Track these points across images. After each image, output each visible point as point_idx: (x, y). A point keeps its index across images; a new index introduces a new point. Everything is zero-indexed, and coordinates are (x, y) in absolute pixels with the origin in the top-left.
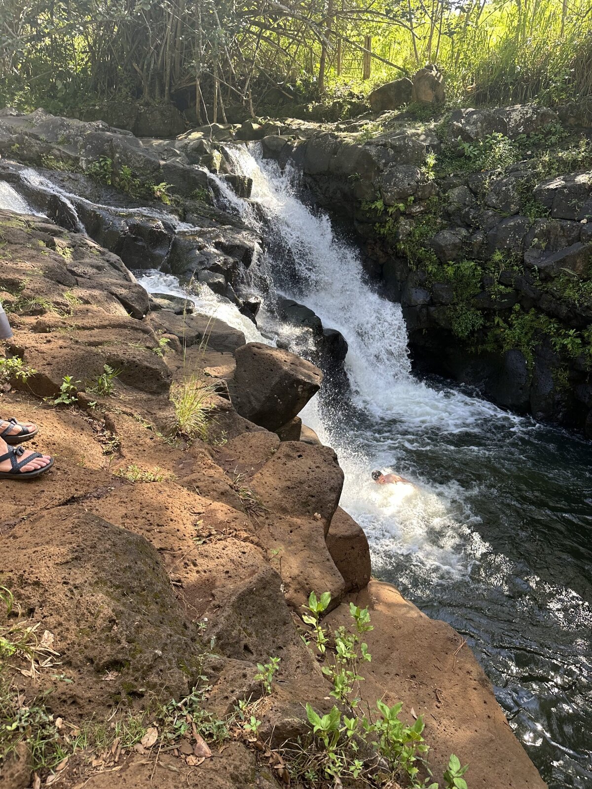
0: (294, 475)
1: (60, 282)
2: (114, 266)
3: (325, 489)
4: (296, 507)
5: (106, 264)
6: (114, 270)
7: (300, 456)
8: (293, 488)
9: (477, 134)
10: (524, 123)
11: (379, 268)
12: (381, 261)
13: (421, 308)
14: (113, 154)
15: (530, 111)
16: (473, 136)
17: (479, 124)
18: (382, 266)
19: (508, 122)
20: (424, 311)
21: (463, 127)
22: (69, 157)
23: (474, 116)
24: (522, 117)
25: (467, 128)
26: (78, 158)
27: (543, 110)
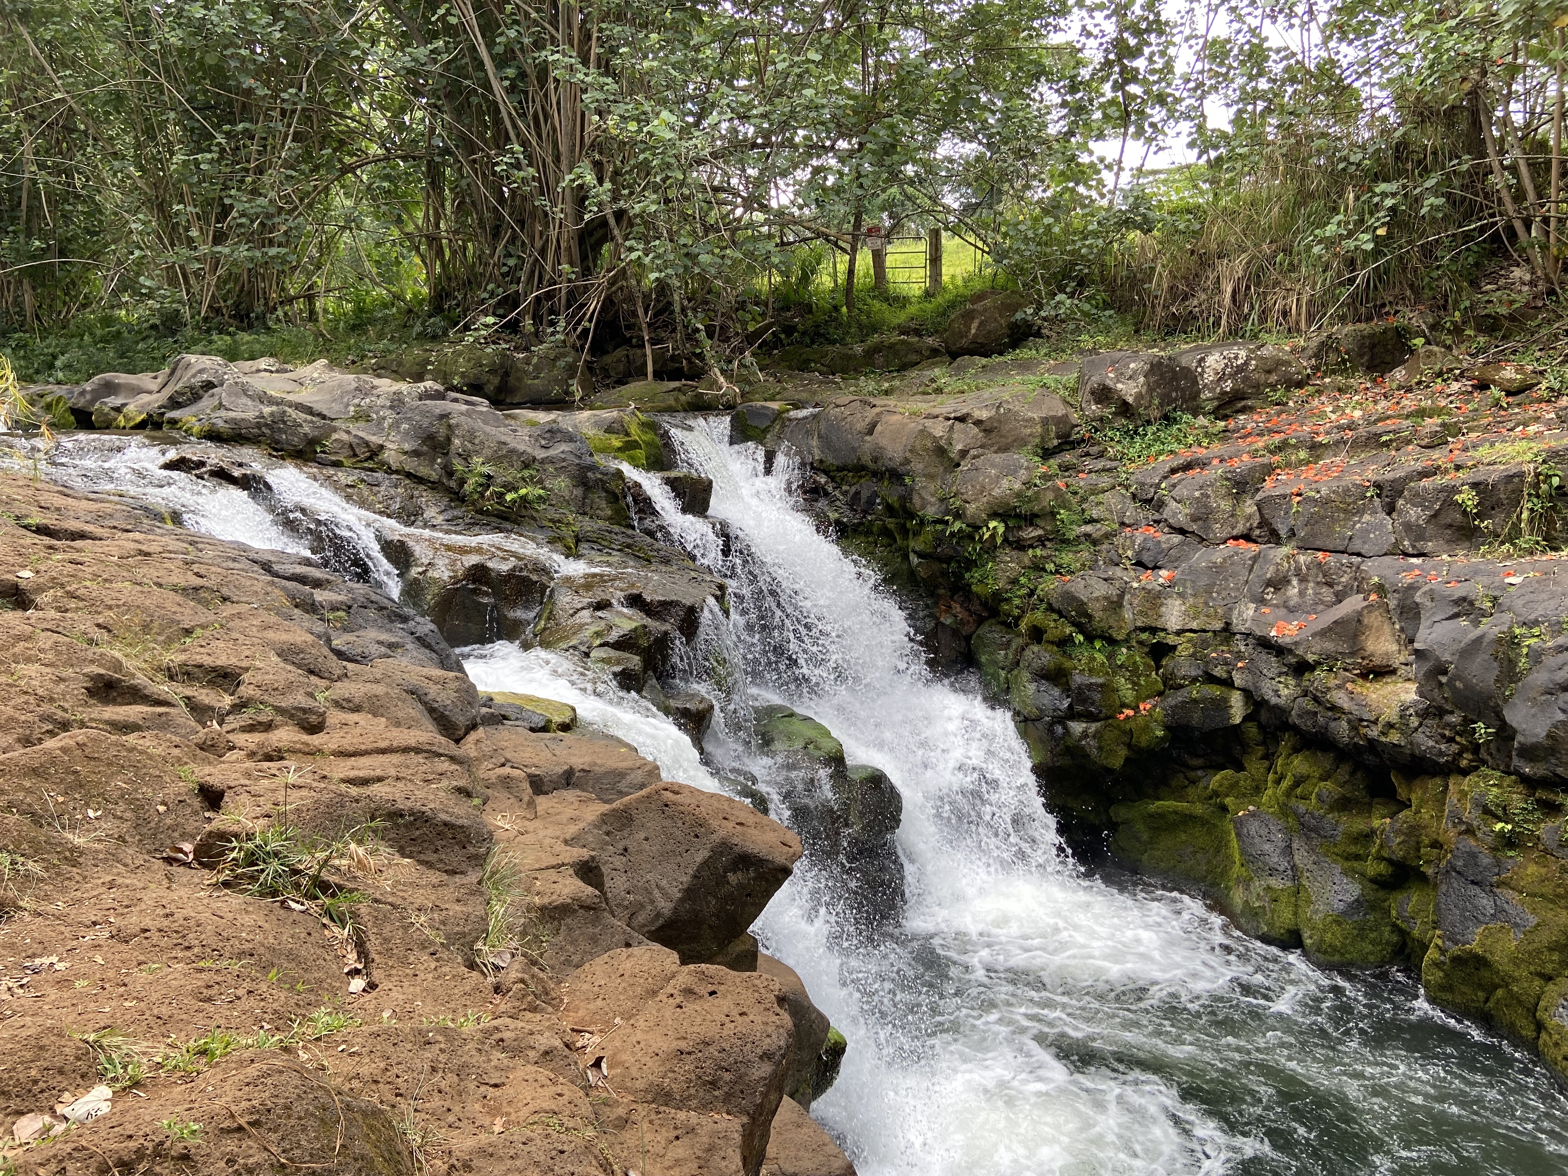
0: (695, 1029)
1: (312, 672)
2: (422, 641)
3: (751, 1056)
4: (692, 1091)
5: (410, 638)
6: (423, 650)
7: (712, 993)
8: (689, 1053)
9: (1139, 396)
10: (1232, 376)
11: (964, 644)
12: (966, 630)
13: (1052, 724)
14: (449, 440)
15: (1243, 354)
16: (1130, 400)
17: (1142, 379)
18: (968, 638)
19: (1201, 374)
20: (1059, 729)
21: (1110, 383)
22: (367, 444)
23: (1132, 365)
24: (1226, 365)
25: (1120, 386)
26: (382, 447)
27: (1268, 351)
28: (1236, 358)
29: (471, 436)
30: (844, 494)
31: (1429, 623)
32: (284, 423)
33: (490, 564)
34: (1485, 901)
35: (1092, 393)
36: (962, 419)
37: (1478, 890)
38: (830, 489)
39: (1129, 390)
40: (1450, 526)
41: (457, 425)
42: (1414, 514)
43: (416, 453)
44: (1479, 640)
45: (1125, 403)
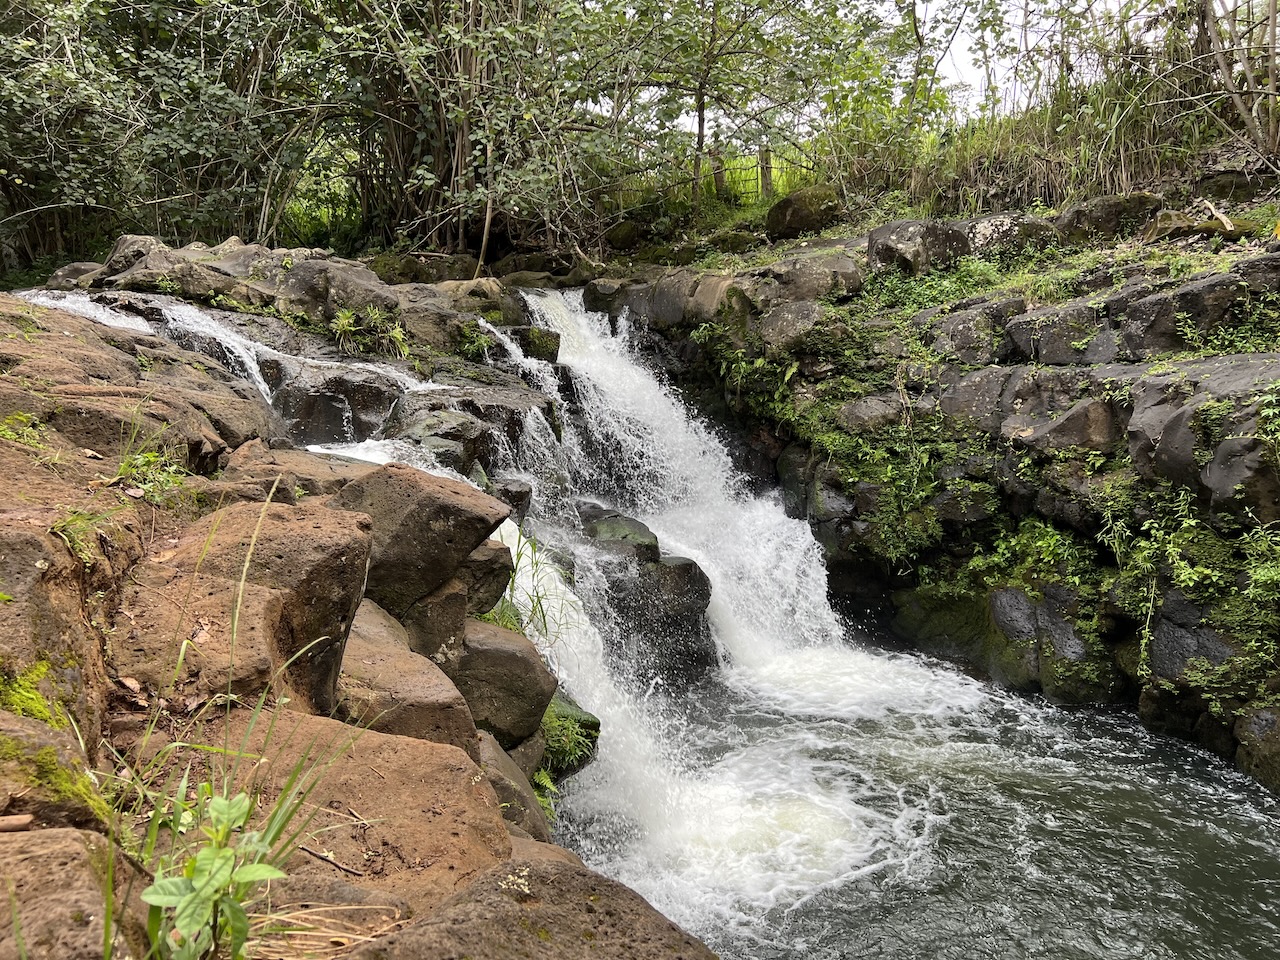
9: (917, 254)
10: (999, 240)
11: (771, 466)
12: (773, 453)
13: (840, 524)
14: (327, 291)
15: (1007, 221)
16: (909, 257)
17: (919, 240)
18: (775, 461)
19: (973, 239)
20: (846, 529)
21: (893, 245)
22: (261, 295)
23: (911, 229)
24: (994, 231)
25: (900, 246)
26: (273, 297)
27: (1029, 218)
28: (1002, 225)
29: (343, 286)
30: (674, 348)
31: (1140, 410)
32: (192, 276)
33: (345, 377)
34: (1189, 641)
35: (878, 253)
36: (764, 275)
37: (1184, 632)
38: (663, 346)
39: (907, 249)
40: (1163, 334)
41: (333, 278)
42: (1136, 327)
43: (301, 302)
44: (1179, 417)
45: (906, 260)
